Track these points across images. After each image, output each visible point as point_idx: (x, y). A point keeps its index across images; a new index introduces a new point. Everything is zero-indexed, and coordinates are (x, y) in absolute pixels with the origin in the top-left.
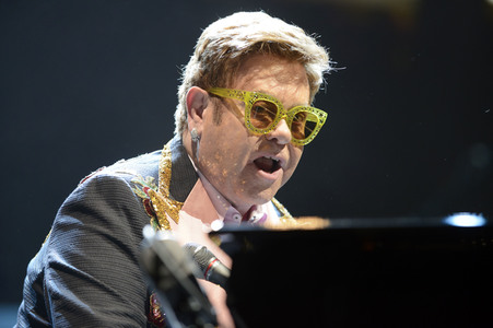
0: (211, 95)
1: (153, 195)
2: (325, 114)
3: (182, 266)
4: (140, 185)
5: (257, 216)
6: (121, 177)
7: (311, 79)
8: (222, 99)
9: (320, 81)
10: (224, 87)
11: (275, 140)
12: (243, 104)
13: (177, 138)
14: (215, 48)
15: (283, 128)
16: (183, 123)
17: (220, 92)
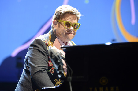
0: (58, 21)
1: (47, 42)
2: (80, 24)
3: (56, 54)
4: (44, 40)
5: (68, 44)
6: (41, 39)
8: (60, 22)
10: (60, 20)
11: (70, 30)
12: (64, 24)
13: (52, 30)
14: (58, 13)
15: (72, 28)
16: (53, 27)
17: (59, 21)
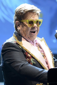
2: (42, 20)
7: (38, 14)
9: (39, 14)
11: (34, 27)
